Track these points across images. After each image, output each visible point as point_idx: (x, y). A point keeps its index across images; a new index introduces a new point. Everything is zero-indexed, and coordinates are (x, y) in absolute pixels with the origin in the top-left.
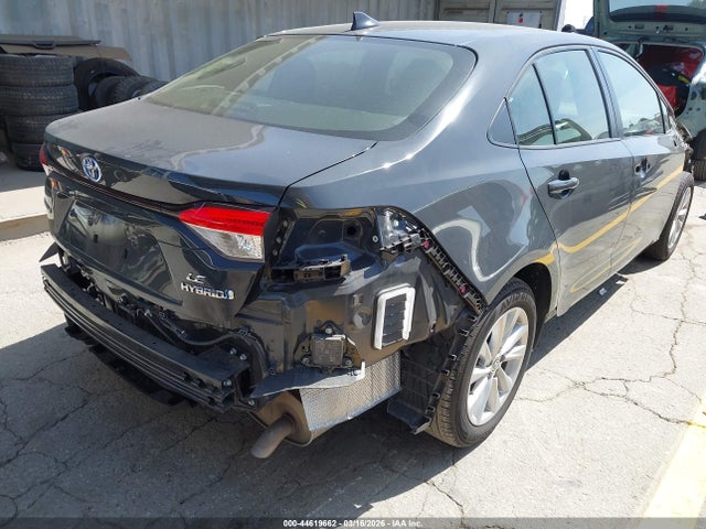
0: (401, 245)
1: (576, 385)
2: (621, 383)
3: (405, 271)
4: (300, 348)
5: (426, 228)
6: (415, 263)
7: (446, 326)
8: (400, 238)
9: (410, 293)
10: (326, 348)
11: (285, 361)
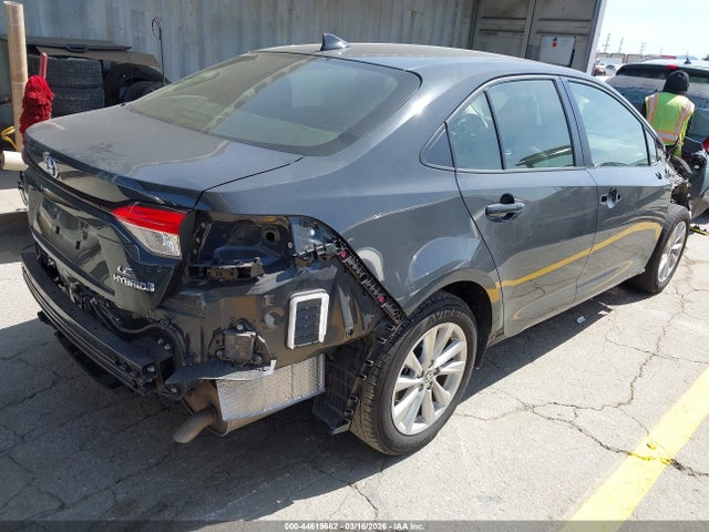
0: (315, 253)
1: (526, 407)
2: (571, 409)
3: (320, 277)
4: (215, 342)
5: (342, 238)
6: (332, 271)
7: (364, 333)
8: (315, 245)
9: (325, 298)
10: (236, 343)
11: (202, 353)
